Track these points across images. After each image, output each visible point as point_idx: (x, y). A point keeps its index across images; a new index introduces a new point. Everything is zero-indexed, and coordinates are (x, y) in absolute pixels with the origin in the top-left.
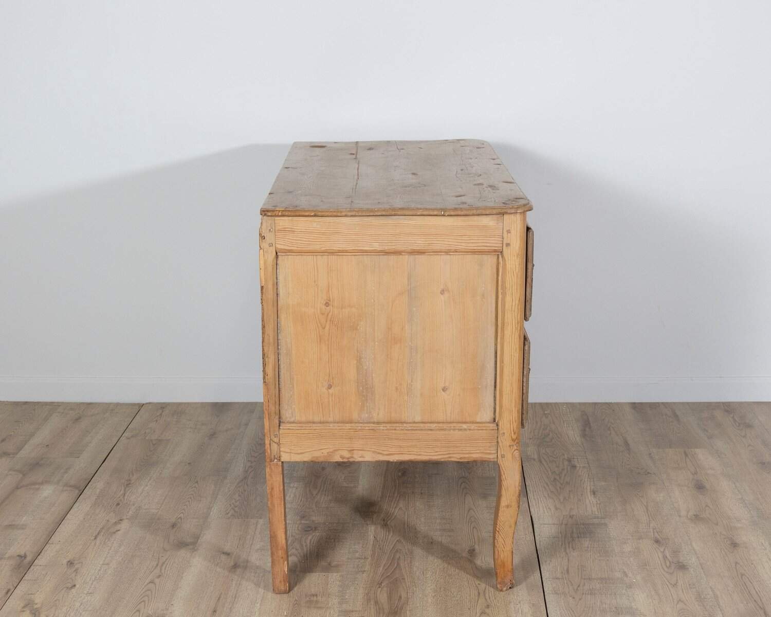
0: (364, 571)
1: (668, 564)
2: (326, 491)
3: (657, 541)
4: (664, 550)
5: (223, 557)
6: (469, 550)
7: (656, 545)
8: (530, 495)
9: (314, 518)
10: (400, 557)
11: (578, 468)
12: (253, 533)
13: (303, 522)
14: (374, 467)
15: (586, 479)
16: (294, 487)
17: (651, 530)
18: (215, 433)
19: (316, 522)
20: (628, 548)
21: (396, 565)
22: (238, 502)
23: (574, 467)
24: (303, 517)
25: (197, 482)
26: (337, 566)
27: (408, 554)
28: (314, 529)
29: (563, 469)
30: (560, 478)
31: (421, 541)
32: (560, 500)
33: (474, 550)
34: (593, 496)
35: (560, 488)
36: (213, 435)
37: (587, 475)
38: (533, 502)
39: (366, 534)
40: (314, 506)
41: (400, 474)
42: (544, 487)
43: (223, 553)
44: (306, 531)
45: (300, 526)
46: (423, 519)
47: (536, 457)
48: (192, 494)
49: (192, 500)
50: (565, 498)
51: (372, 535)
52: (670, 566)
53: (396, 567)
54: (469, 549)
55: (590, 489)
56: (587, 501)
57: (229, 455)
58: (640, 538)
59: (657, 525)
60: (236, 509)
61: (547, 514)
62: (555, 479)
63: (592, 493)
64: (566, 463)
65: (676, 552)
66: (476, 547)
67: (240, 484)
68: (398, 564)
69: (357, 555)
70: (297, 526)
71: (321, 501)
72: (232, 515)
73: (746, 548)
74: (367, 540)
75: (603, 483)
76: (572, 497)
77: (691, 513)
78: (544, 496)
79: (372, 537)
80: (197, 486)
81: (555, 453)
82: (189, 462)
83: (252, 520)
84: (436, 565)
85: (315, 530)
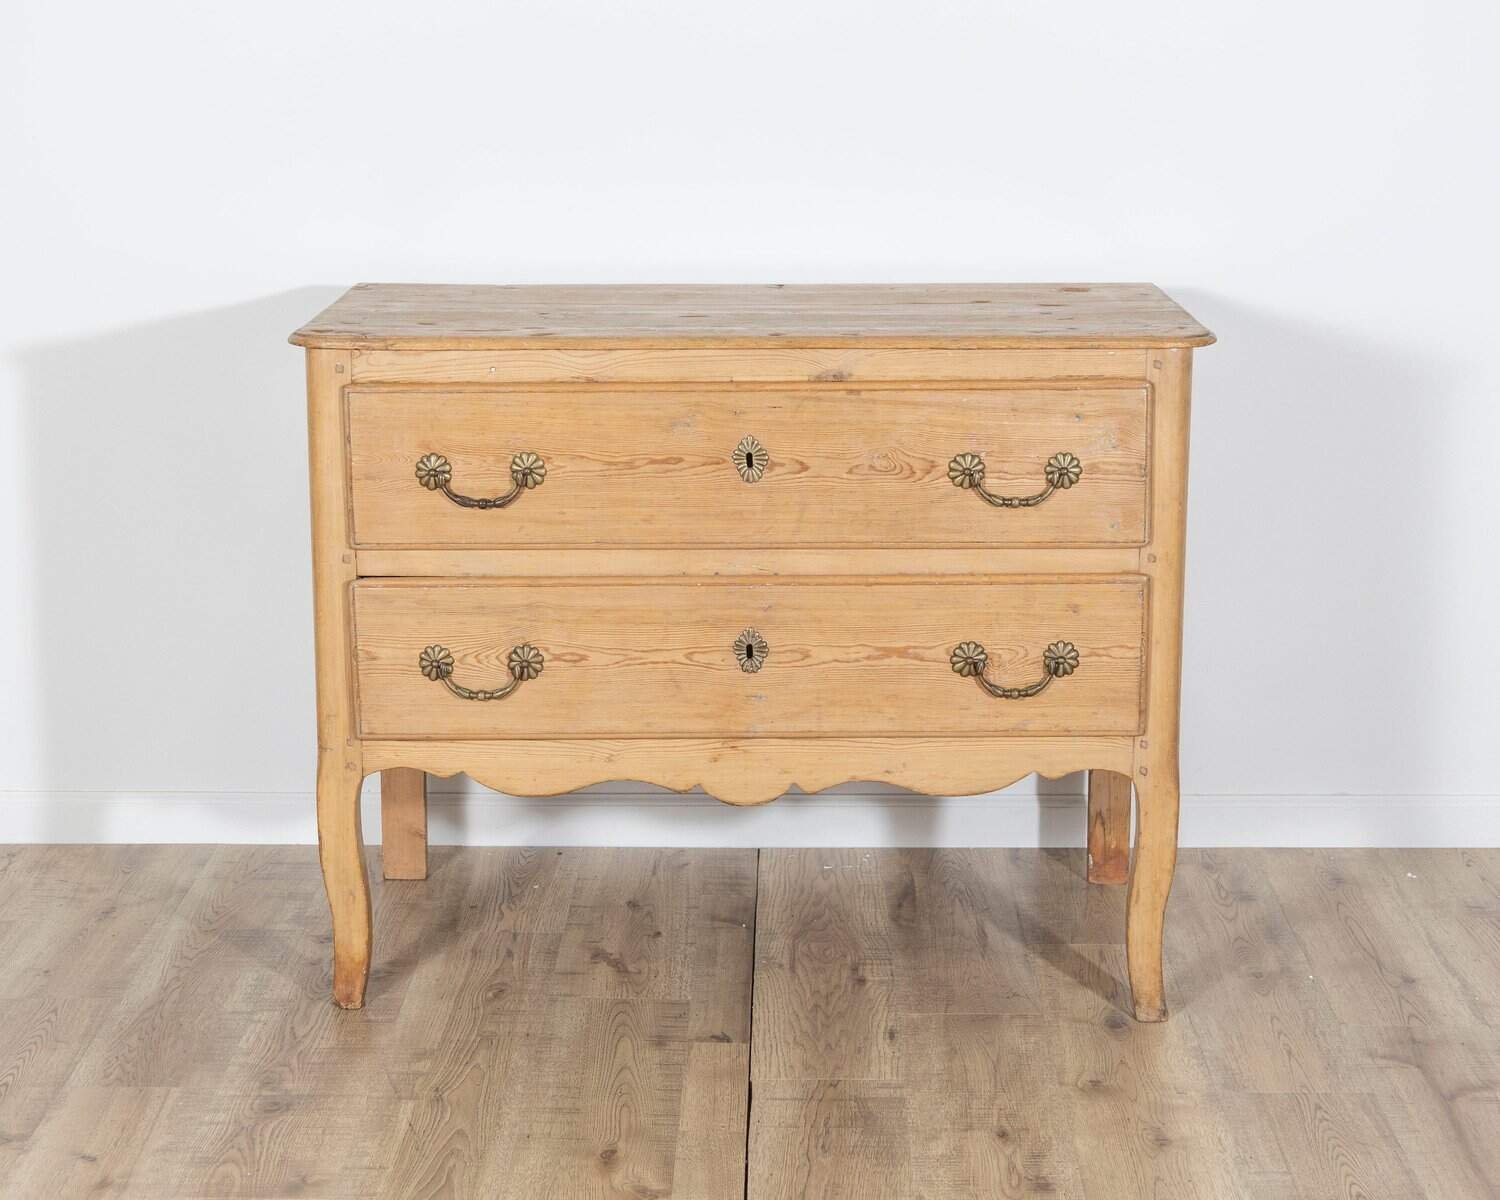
0: (375, 1194)
1: (1014, 1182)
2: (326, 1029)
3: (1003, 1135)
4: (1014, 1152)
5: (80, 1165)
6: (606, 1152)
7: (999, 1142)
8: (757, 1040)
9: (289, 1086)
10: (455, 1166)
11: (869, 984)
12: (154, 1116)
13: (265, 1093)
14: (437, 980)
15: (881, 1008)
16: (259, 1021)
17: (995, 1112)
18: (113, 909)
19: (294, 1093)
20: (939, 1148)
21: (443, 1183)
22: (135, 1053)
23: (862, 981)
24: (265, 1084)
25: (55, 1011)
26: (316, 1184)
27: (473, 1158)
28: (285, 1107)
29: (837, 986)
30: (827, 1004)
31: (506, 1133)
32: (817, 1049)
33: (614, 1152)
34: (888, 1041)
35: (823, 1025)
36: (108, 913)
37: (885, 999)
38: (759, 1055)
39: (394, 1119)
40: (294, 1062)
41: (490, 994)
42: (790, 1023)
43: (83, 1157)
44: (266, 1111)
45: (257, 1101)
46: (519, 1088)
47: (785, 961)
48: (40, 1036)
49: (37, 1048)
50: (828, 1045)
51: (405, 1120)
52: (1019, 1185)
53: (443, 1187)
54: (606, 1149)
55: (886, 1028)
56: (874, 1054)
57: (133, 955)
58: (970, 1128)
59: (1010, 1101)
60: (129, 1067)
61: (783, 1078)
62: (816, 1006)
63: (887, 1035)
64: (846, 973)
65: (1036, 1157)
66: (621, 1145)
67: (146, 1015)
68: (449, 1178)
69: (366, 1161)
70: (250, 1101)
71: (312, 1050)
72: (117, 1079)
73: (1185, 1148)
74: (394, 1131)
75: (915, 1015)
76: (843, 1043)
77: (1086, 1077)
78: (785, 1042)
79: (404, 1126)
80: (53, 1019)
81: (828, 953)
82: (45, 969)
83: (157, 1089)
84: (528, 1182)
85: (288, 1109)
